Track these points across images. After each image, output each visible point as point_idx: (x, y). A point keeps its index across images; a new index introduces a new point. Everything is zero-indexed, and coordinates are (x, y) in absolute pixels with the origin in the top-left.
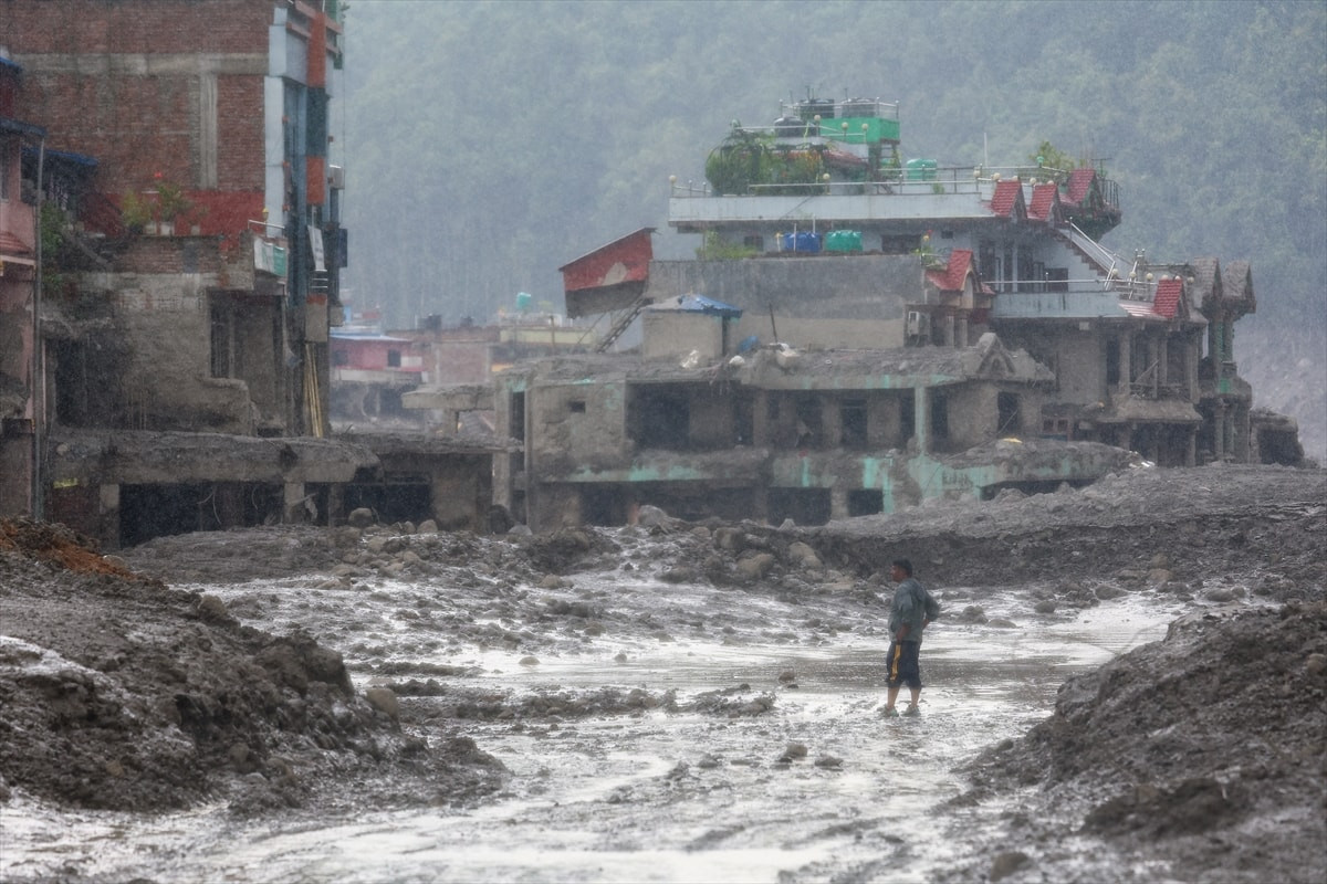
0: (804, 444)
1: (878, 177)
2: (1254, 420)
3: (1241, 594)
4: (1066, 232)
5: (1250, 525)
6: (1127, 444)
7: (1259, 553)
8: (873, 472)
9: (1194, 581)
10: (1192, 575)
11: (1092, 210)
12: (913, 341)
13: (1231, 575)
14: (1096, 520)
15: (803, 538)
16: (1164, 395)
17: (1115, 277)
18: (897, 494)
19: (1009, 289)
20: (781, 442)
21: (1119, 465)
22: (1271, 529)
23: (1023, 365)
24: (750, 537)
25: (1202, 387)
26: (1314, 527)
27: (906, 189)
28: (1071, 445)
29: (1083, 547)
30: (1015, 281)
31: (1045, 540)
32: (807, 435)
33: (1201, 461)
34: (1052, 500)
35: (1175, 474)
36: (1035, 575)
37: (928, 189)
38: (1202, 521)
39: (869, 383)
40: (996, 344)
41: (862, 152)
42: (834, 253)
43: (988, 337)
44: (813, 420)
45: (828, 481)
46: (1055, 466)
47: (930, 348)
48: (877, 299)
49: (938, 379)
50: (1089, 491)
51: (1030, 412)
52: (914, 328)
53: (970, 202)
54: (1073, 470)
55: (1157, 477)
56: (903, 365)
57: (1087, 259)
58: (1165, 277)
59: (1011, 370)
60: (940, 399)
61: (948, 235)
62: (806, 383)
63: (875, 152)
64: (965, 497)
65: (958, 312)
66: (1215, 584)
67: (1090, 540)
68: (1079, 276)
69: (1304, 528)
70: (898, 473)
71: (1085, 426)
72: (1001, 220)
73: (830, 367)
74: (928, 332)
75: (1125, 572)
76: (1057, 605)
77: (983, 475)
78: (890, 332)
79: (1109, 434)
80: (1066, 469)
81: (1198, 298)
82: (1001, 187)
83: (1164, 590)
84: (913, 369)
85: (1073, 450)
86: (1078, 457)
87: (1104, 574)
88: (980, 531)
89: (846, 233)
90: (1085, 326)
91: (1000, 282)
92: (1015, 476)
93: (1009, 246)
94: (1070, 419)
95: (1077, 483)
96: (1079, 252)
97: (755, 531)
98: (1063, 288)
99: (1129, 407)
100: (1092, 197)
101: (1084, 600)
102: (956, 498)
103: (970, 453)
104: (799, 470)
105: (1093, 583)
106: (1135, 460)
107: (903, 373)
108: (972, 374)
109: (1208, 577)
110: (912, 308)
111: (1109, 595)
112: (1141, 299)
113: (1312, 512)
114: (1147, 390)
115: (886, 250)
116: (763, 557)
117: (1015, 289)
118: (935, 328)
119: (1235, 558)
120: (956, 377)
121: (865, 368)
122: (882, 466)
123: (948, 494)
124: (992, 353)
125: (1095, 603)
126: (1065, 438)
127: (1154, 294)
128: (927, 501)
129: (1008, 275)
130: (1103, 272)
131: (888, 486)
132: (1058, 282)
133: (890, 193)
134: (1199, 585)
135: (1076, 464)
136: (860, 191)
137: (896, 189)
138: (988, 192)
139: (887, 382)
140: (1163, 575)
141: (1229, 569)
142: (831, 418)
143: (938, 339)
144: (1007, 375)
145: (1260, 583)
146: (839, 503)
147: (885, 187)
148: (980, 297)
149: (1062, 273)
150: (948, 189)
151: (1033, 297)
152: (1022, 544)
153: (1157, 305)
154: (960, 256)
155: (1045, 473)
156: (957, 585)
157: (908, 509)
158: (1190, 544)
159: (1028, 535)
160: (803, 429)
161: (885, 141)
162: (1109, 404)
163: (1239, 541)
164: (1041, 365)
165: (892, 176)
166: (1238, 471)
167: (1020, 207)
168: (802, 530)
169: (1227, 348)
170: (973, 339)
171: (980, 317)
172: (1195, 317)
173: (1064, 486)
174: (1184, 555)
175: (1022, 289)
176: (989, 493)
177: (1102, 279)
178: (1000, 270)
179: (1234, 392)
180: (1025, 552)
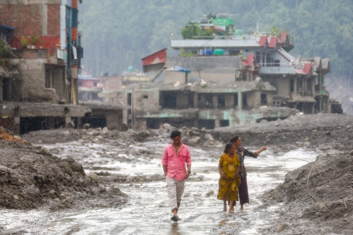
0: (208, 107)
1: (228, 35)
2: (330, 102)
3: (329, 149)
4: (279, 50)
5: (332, 130)
6: (296, 108)
7: (335, 137)
8: (226, 115)
9: (316, 145)
10: (316, 143)
11: (286, 44)
12: (237, 79)
13: (327, 143)
14: (289, 128)
15: (209, 133)
16: (306, 94)
17: (293, 62)
18: (233, 121)
19: (264, 65)
20: (202, 107)
21: (294, 114)
22: (337, 131)
23: (268, 86)
24: (194, 132)
25: (316, 92)
26: (349, 130)
27: (236, 38)
28: (280, 108)
29: (286, 135)
30: (265, 64)
31: (275, 133)
32: (209, 105)
33: (316, 113)
34: (276, 123)
35: (309, 116)
36: (272, 143)
37: (241, 38)
38: (319, 129)
39: (226, 91)
40: (260, 81)
41: (224, 28)
42: (216, 56)
43: (258, 79)
44: (211, 101)
45: (214, 117)
46: (276, 114)
47: (242, 81)
48: (228, 68)
49: (244, 90)
50: (286, 121)
51: (269, 99)
52: (238, 76)
53: (253, 41)
54: (281, 115)
55: (304, 117)
56: (235, 86)
57: (285, 58)
58: (306, 62)
59: (264, 87)
60: (245, 95)
61: (247, 51)
62: (208, 91)
63: (227, 28)
64: (252, 122)
65: (250, 72)
66: (322, 146)
67: (288, 134)
68: (283, 62)
69: (346, 131)
70: (234, 116)
71: (284, 103)
72: (262, 47)
73: (215, 86)
74: (242, 77)
75: (297, 143)
76: (278, 151)
77: (257, 116)
78: (232, 77)
79: (291, 105)
80: (279, 114)
81: (315, 69)
82: (262, 38)
83: (308, 147)
84: (238, 87)
85: (281, 110)
86: (282, 111)
87: (291, 143)
88: (257, 131)
89: (219, 50)
90: (284, 76)
91: (261, 64)
92: (266, 116)
93: (264, 54)
94: (280, 101)
95: (283, 118)
96: (283, 56)
97: (196, 131)
98: (278, 65)
99: (296, 98)
100: (286, 41)
101: (286, 150)
102: (249, 122)
103: (253, 110)
104: (206, 114)
105: (289, 145)
106: (298, 112)
107: (235, 88)
108: (254, 88)
109: (320, 144)
110: (237, 70)
111: (293, 149)
112: (300, 68)
113: (349, 126)
114: (301, 93)
115: (231, 55)
116: (198, 138)
117: (265, 65)
118: (243, 76)
119: (328, 139)
120: (249, 89)
121: (225, 87)
122: (229, 114)
123: (247, 121)
124: (259, 83)
125: (289, 151)
126: (278, 106)
127: (303, 67)
128: (242, 123)
129: (264, 62)
130: (289, 61)
131: (230, 119)
132: (277, 63)
133: (231, 39)
134: (318, 146)
135: (282, 113)
136: (223, 38)
137: (233, 38)
138: (258, 39)
139: (230, 91)
140: (308, 143)
141: (326, 142)
142: (215, 100)
143: (244, 79)
144: (263, 89)
145: (335, 146)
146: (217, 123)
147: (230, 38)
148: (256, 68)
149: (278, 61)
150: (247, 38)
151: (271, 68)
152: (269, 135)
153: (304, 70)
154: (251, 56)
155: (273, 116)
156: (251, 146)
157: (236, 125)
158: (315, 135)
159: (270, 132)
160: (207, 103)
161: (230, 25)
162: (291, 97)
163: (329, 134)
164: (272, 86)
165: (232, 34)
166: (326, 116)
167: (267, 43)
168: (208, 130)
169: (323, 82)
170: (254, 79)
171: (256, 73)
172: (314, 74)
173: (279, 119)
174: (313, 138)
175: (268, 66)
176: (258, 121)
177: (289, 63)
178: (261, 60)
179: (325, 94)
180: (270, 137)
